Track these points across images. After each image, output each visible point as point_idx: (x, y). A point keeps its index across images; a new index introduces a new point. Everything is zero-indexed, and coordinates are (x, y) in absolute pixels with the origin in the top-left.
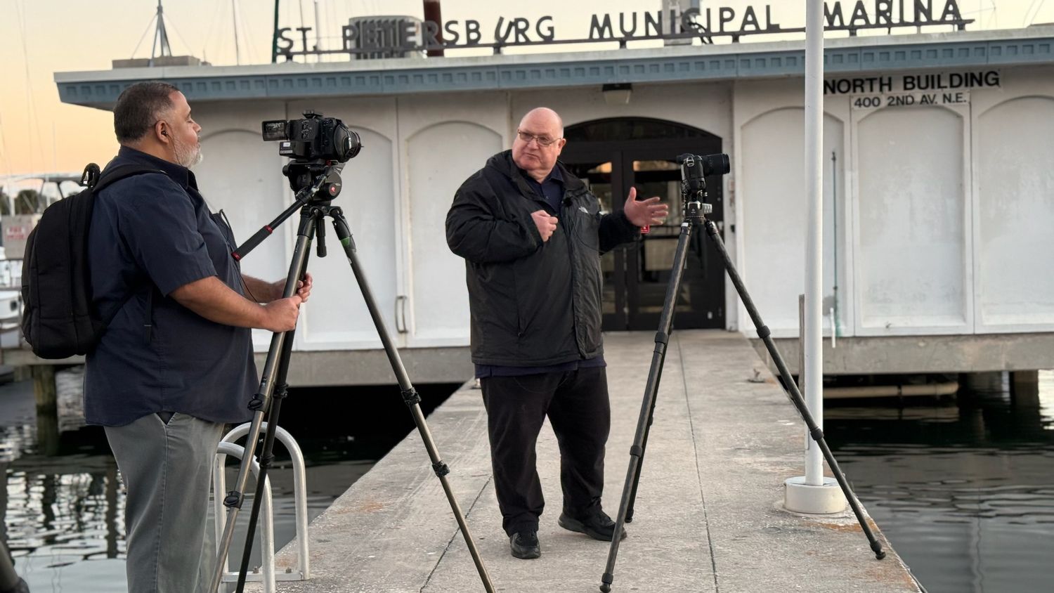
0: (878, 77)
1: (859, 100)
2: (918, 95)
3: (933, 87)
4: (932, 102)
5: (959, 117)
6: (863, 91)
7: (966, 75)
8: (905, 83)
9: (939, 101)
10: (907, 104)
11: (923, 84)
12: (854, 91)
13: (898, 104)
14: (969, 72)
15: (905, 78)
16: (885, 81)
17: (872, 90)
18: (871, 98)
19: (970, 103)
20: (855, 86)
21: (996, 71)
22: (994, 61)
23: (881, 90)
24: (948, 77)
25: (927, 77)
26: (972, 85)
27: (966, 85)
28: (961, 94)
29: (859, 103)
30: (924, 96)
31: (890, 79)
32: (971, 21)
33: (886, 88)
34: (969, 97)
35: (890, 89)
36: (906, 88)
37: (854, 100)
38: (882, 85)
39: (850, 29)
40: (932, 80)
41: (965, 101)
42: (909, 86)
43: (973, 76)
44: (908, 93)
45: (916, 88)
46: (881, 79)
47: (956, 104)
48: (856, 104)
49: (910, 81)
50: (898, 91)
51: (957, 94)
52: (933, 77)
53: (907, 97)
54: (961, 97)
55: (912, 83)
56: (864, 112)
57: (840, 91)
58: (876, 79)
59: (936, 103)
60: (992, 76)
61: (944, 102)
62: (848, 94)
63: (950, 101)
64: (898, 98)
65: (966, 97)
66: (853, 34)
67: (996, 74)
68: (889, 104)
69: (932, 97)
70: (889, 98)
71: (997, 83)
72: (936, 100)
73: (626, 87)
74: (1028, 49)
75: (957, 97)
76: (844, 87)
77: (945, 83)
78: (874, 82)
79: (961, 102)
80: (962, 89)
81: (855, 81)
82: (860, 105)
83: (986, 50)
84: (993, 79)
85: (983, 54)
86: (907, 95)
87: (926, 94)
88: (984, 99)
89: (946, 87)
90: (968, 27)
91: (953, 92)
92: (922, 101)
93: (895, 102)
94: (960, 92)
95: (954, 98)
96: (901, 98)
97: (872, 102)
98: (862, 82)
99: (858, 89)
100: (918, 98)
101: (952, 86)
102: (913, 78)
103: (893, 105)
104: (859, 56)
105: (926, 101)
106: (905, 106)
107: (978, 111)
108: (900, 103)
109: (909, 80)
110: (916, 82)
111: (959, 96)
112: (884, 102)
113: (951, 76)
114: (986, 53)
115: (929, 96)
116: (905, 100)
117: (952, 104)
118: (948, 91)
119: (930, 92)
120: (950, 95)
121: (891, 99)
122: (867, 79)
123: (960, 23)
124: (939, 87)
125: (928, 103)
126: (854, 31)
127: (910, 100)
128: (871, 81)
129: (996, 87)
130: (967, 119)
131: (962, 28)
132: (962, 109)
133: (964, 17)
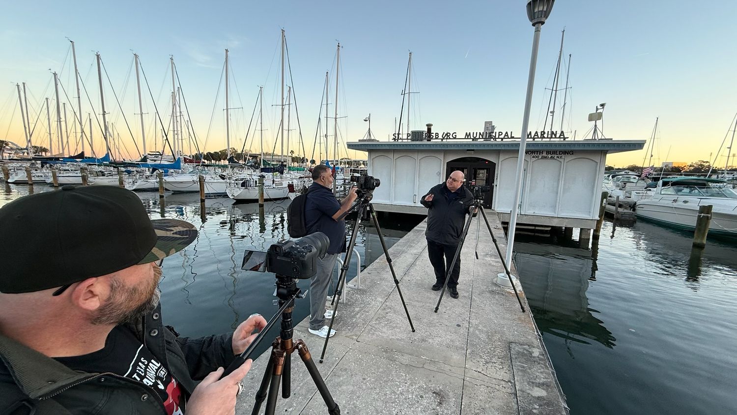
5: (560, 162)
6: (535, 154)
7: (564, 152)
9: (556, 157)
11: (552, 153)
12: (533, 154)
15: (547, 151)
17: (537, 154)
19: (564, 159)
21: (573, 151)
22: (573, 148)
24: (559, 152)
25: (553, 151)
27: (564, 154)
29: (533, 157)
31: (543, 152)
35: (542, 154)
38: (540, 153)
40: (555, 152)
42: (548, 153)
43: (566, 152)
44: (547, 155)
46: (540, 151)
50: (544, 154)
56: (534, 159)
57: (529, 154)
60: (571, 152)
62: (531, 155)
64: (544, 156)
65: (563, 157)
66: (534, 140)
70: (542, 156)
71: (573, 154)
72: (554, 158)
73: (473, 150)
74: (583, 146)
80: (562, 155)
81: (533, 151)
83: (571, 145)
85: (571, 147)
88: (569, 158)
89: (558, 154)
91: (560, 155)
97: (537, 157)
98: (535, 152)
100: (550, 157)
102: (549, 151)
103: (543, 158)
104: (536, 145)
107: (566, 161)
108: (545, 158)
110: (550, 153)
111: (561, 157)
112: (540, 157)
117: (559, 159)
118: (558, 156)
119: (553, 155)
124: (556, 154)
125: (552, 158)
127: (547, 157)
128: (537, 152)
130: (563, 163)
131: (564, 140)
132: (562, 160)
133: (566, 136)
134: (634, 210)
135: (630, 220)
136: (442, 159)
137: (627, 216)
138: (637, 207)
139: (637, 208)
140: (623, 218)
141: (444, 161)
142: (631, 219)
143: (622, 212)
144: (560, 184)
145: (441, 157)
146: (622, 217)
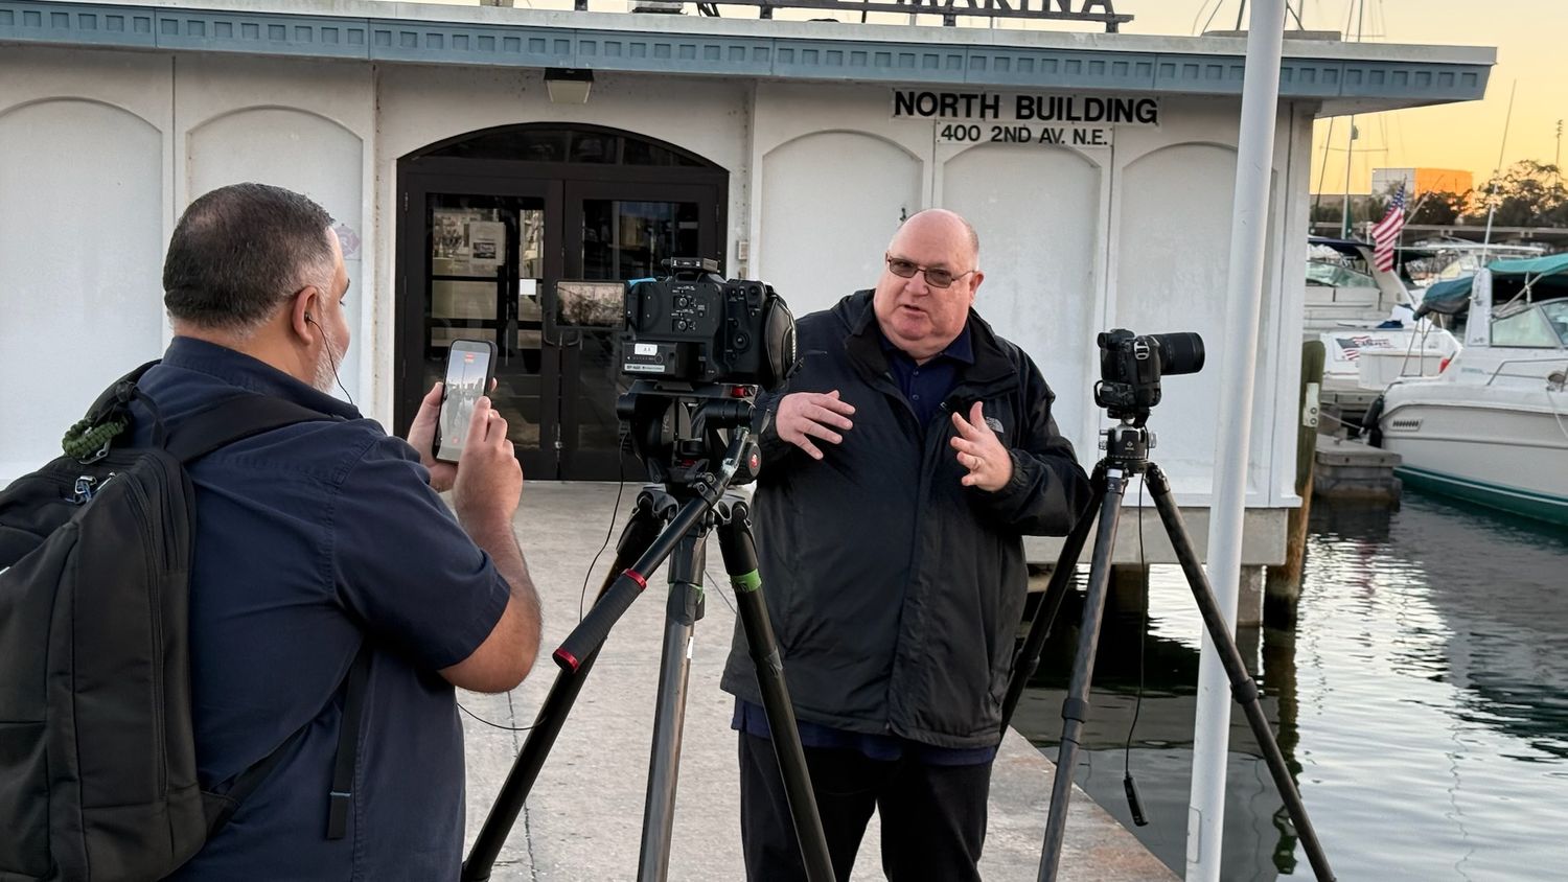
0: (980, 93)
1: (949, 127)
2: (1036, 127)
3: (1060, 118)
4: (1057, 141)
5: (1093, 166)
6: (955, 114)
7: (1110, 101)
8: (1020, 107)
9: (1068, 138)
10: (1020, 141)
11: (1045, 112)
12: (943, 114)
13: (1006, 139)
14: (1114, 98)
15: (1020, 99)
16: (990, 101)
17: (968, 114)
18: (967, 127)
19: (1112, 146)
20: (944, 106)
21: (1154, 100)
22: (1163, 84)
23: (983, 115)
24: (1083, 102)
25: (1052, 99)
26: (1117, 120)
27: (1109, 119)
28: (1101, 131)
29: (948, 133)
30: (1046, 130)
31: (997, 98)
32: (1128, 18)
33: (989, 113)
34: (1111, 136)
35: (996, 116)
36: (1019, 116)
37: (941, 128)
38: (984, 107)
39: (945, 15)
40: (1060, 106)
41: (1105, 143)
42: (1025, 112)
43: (1119, 103)
44: (1021, 123)
45: (1035, 117)
46: (984, 97)
47: (1091, 146)
48: (943, 135)
49: (1027, 105)
50: (1008, 119)
51: (1094, 131)
52: (1060, 100)
53: (1021, 129)
54: (1099, 137)
55: (1029, 107)
56: (953, 147)
57: (922, 112)
58: (976, 97)
59: (1063, 142)
60: (1147, 107)
61: (1075, 142)
62: (932, 117)
63: (1083, 141)
64: (1007, 129)
65: (1106, 136)
66: (950, 22)
67: (1153, 105)
68: (994, 139)
69: (1057, 134)
70: (993, 130)
71: (1153, 119)
72: (1062, 139)
73: (584, 75)
74: (1214, 71)
75: (1094, 137)
76: (927, 106)
77: (1078, 111)
78: (973, 101)
79: (1100, 143)
80: (1103, 124)
81: (944, 96)
82: (949, 136)
83: (1153, 66)
84: (1148, 112)
85: (1149, 73)
86: (1022, 126)
87: (1049, 128)
88: (1133, 139)
89: (1078, 119)
90: (1123, 28)
91: (1090, 127)
92: (1043, 138)
93: (1002, 136)
94: (1100, 128)
95: (1089, 138)
96: (1012, 131)
97: (967, 133)
98: (956, 100)
99: (949, 111)
100: (1037, 133)
101: (1088, 118)
102: (1030, 99)
103: (1000, 140)
104: (963, 59)
105: (1049, 138)
106: (1017, 143)
107: (1122, 160)
108: (1016, 138)
109: (1026, 103)
110: (1035, 107)
111: (1097, 134)
112: (987, 135)
113: (1088, 101)
114: (1152, 72)
115: (1052, 130)
116: (1017, 135)
117: (1086, 146)
118: (1080, 126)
119: (1054, 124)
120: (1084, 131)
121: (997, 131)
122: (962, 96)
123: (1111, 20)
124: (1069, 118)
125: (1051, 141)
126: (952, 18)
127: (1024, 134)
128: (969, 98)
129: (1151, 123)
130: (1106, 172)
131: (1112, 28)
132: (1099, 155)
133: (1117, 10)
134: (1377, 440)
135: (1374, 500)
136: (367, 132)
137: (1360, 474)
138: (1390, 423)
139: (1390, 430)
140: (1342, 487)
141: (378, 151)
142: (1379, 490)
143: (1335, 456)
144: (1099, 304)
145: (357, 112)
146: (1338, 480)
